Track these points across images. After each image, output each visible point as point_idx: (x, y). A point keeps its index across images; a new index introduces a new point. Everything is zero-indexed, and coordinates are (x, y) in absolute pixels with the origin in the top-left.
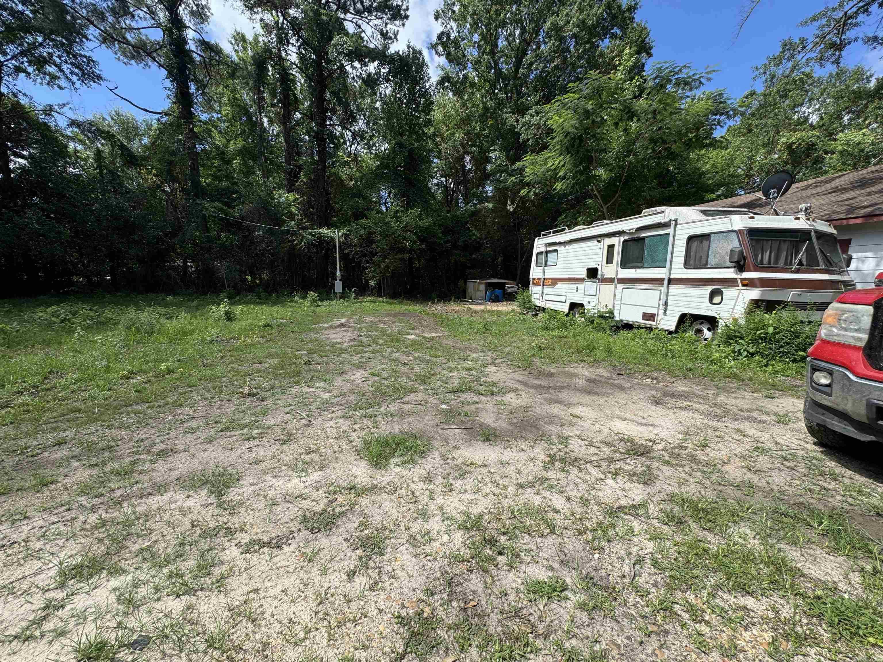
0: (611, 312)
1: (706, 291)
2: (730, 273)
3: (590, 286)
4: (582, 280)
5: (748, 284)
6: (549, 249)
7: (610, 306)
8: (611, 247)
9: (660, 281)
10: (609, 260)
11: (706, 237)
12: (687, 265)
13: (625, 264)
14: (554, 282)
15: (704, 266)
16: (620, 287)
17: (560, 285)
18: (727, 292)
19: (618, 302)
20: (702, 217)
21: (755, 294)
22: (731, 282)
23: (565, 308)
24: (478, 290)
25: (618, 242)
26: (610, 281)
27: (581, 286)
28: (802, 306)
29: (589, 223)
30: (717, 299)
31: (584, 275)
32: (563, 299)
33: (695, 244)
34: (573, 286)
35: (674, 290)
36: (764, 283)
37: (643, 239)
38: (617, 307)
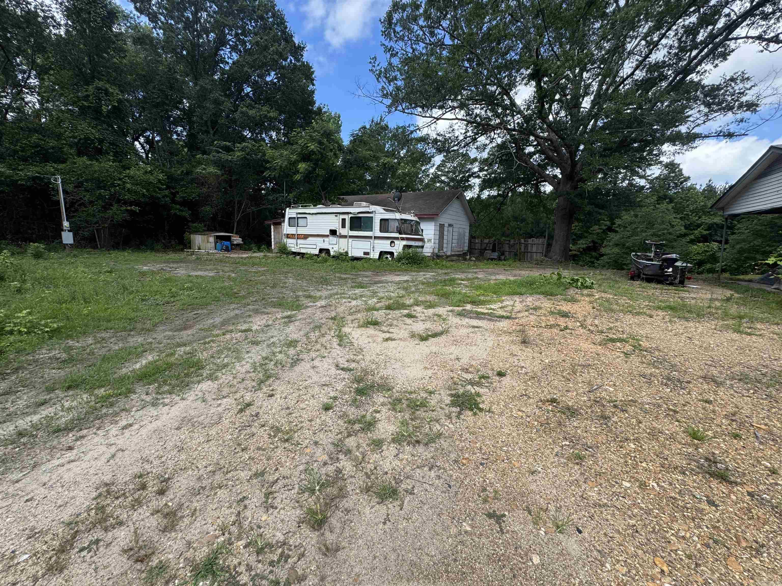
0: (347, 253)
1: (389, 242)
2: (397, 235)
3: (333, 239)
4: (327, 236)
5: (403, 239)
6: (299, 216)
7: (346, 250)
8: (344, 220)
9: (370, 237)
10: (343, 226)
11: (387, 220)
12: (381, 231)
13: (352, 229)
14: (306, 237)
15: (387, 231)
16: (350, 240)
17: (310, 239)
18: (396, 242)
19: (350, 248)
20: (384, 212)
21: (405, 243)
22: (397, 238)
23: (317, 252)
24: (208, 242)
25: (347, 218)
26: (345, 237)
27: (326, 239)
28: (417, 247)
29: (327, 205)
30: (393, 245)
31: (328, 233)
32: (315, 247)
33: (383, 222)
34: (321, 239)
35: (377, 241)
36: (408, 239)
37: (360, 217)
38: (350, 250)
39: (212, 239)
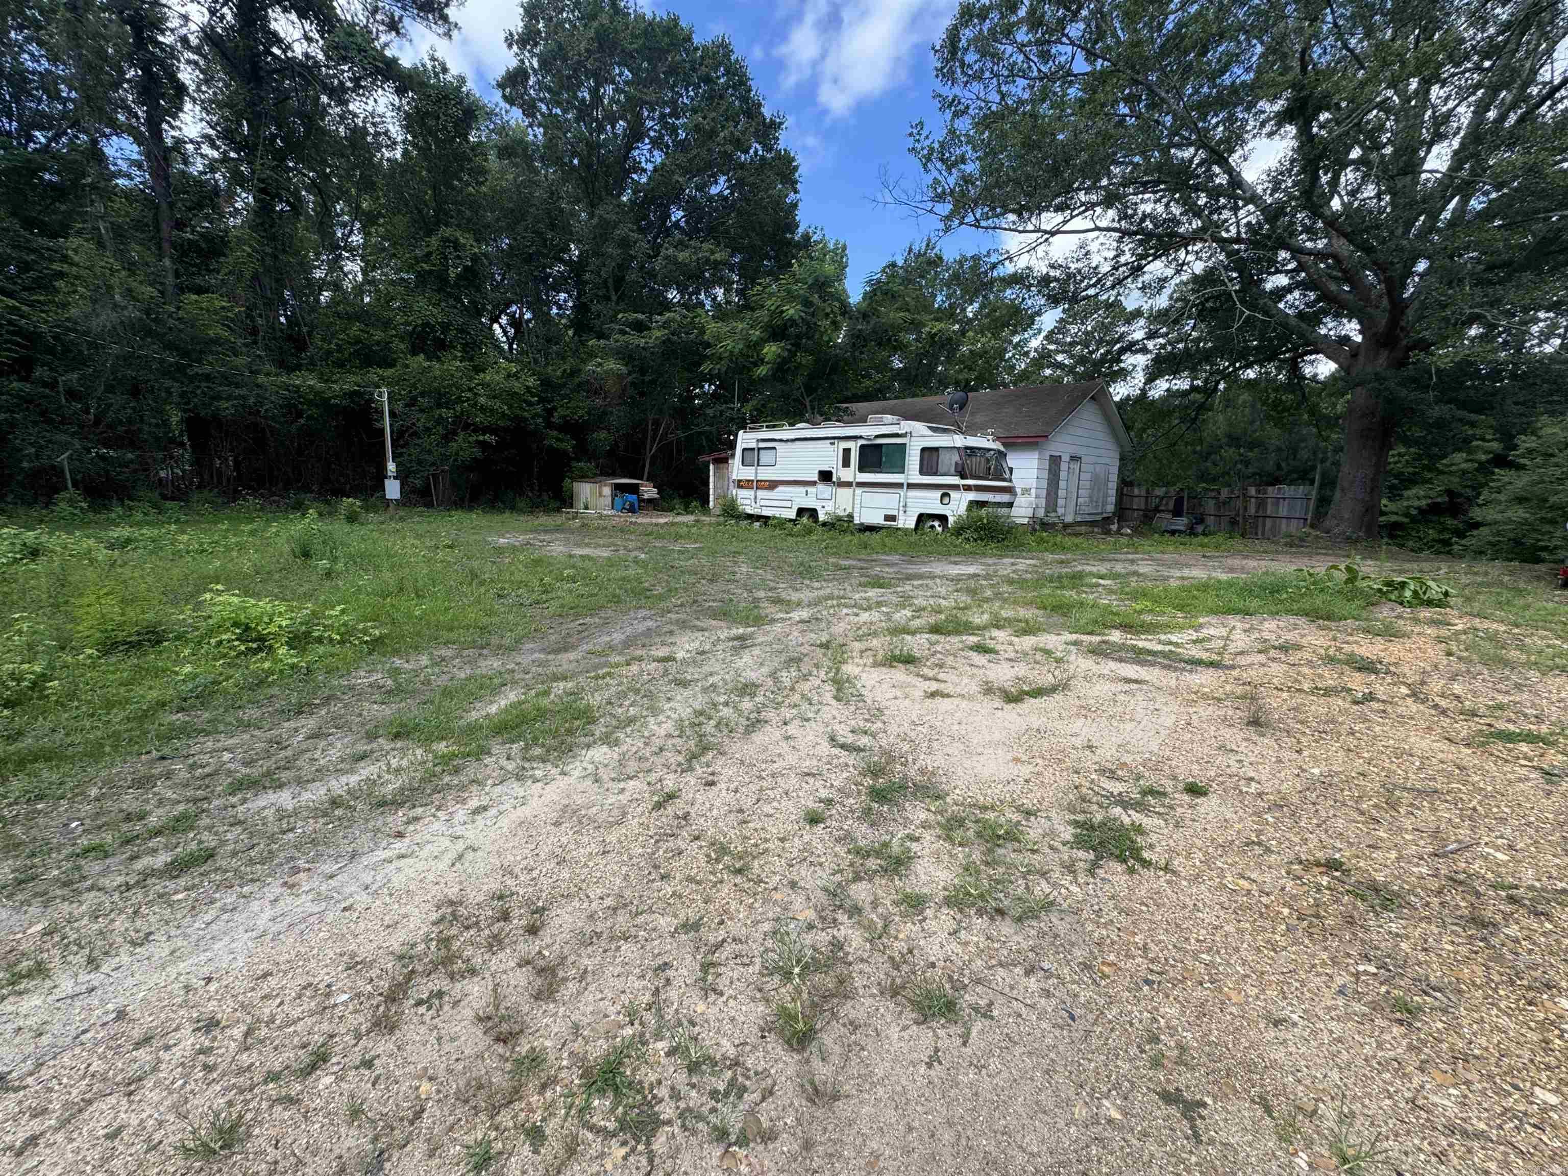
0: (851, 516)
1: (938, 494)
2: (955, 480)
3: (824, 490)
4: (814, 483)
5: (968, 488)
6: (762, 445)
7: (849, 510)
8: (847, 452)
9: (900, 485)
10: (846, 463)
11: (936, 449)
12: (922, 472)
13: (862, 469)
14: (773, 485)
15: (935, 474)
16: (859, 491)
17: (781, 488)
18: (954, 494)
19: (857, 506)
20: (930, 433)
21: (972, 496)
22: (956, 487)
23: (792, 514)
24: (601, 495)
25: (854, 447)
26: (849, 484)
27: (811, 490)
28: (999, 505)
29: (814, 424)
30: (946, 500)
31: (815, 478)
32: (789, 504)
33: (926, 454)
34: (801, 490)
35: (913, 493)
36: (978, 488)
37: (881, 445)
38: (857, 510)
39: (607, 491)
